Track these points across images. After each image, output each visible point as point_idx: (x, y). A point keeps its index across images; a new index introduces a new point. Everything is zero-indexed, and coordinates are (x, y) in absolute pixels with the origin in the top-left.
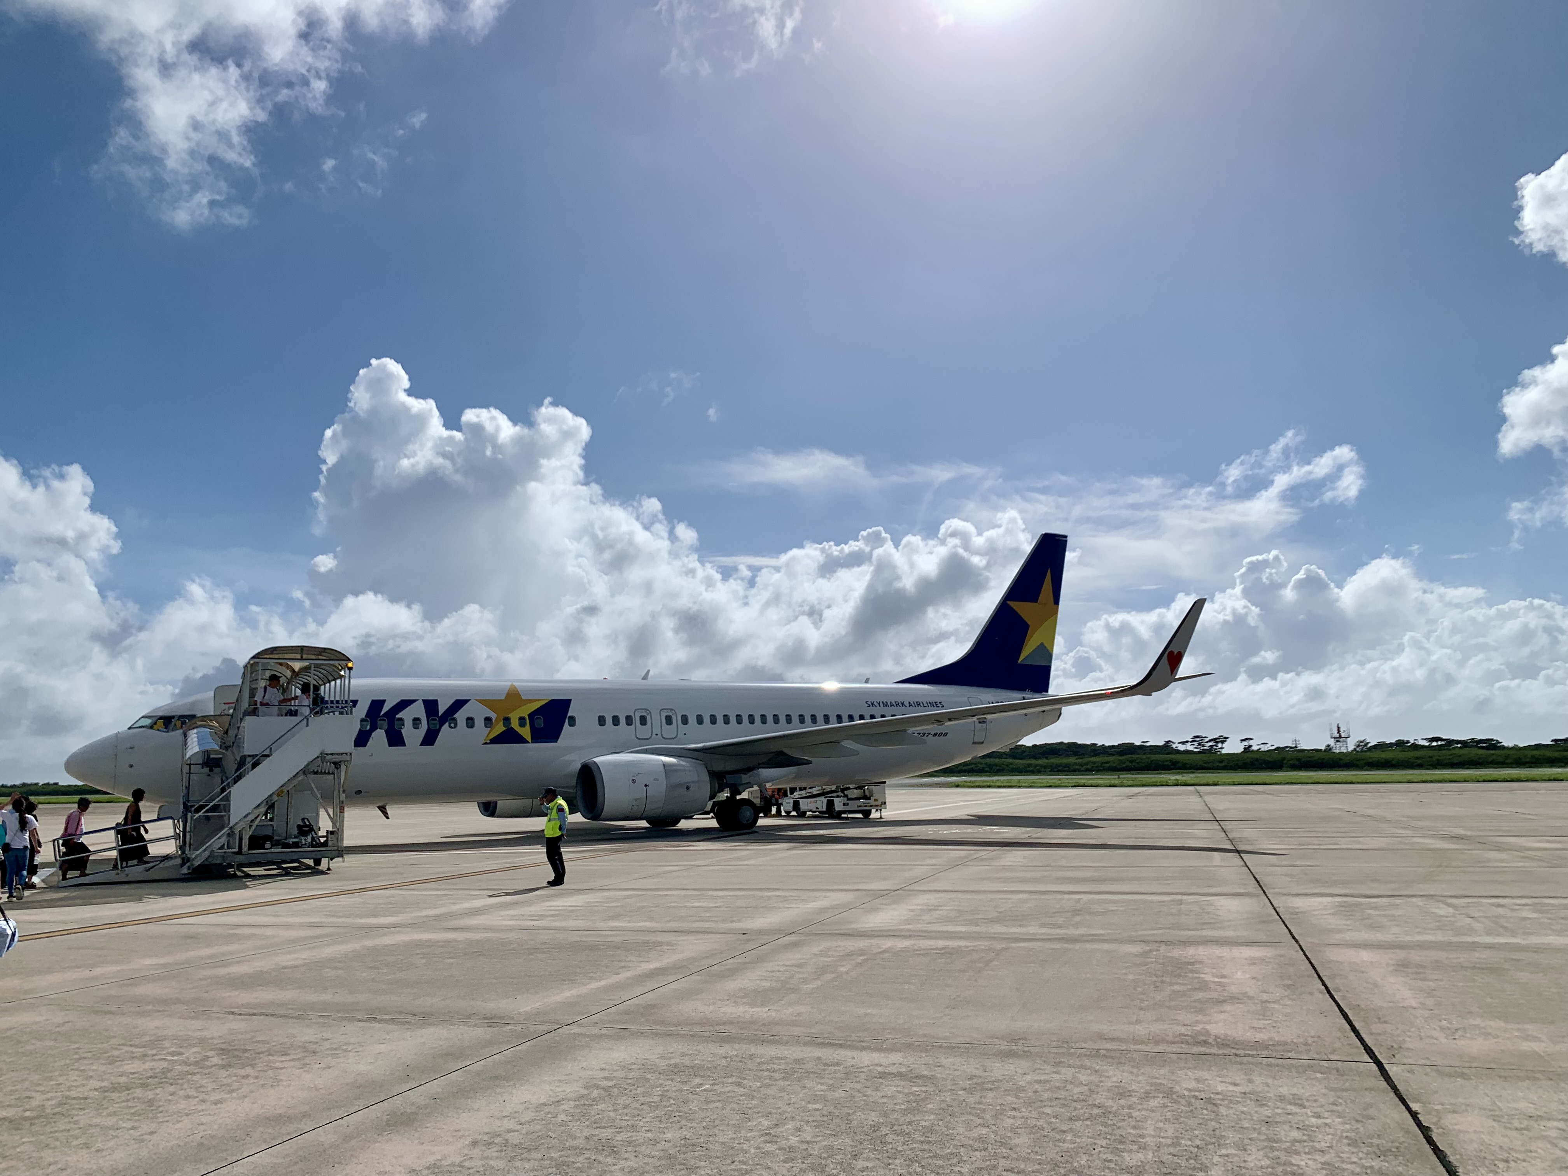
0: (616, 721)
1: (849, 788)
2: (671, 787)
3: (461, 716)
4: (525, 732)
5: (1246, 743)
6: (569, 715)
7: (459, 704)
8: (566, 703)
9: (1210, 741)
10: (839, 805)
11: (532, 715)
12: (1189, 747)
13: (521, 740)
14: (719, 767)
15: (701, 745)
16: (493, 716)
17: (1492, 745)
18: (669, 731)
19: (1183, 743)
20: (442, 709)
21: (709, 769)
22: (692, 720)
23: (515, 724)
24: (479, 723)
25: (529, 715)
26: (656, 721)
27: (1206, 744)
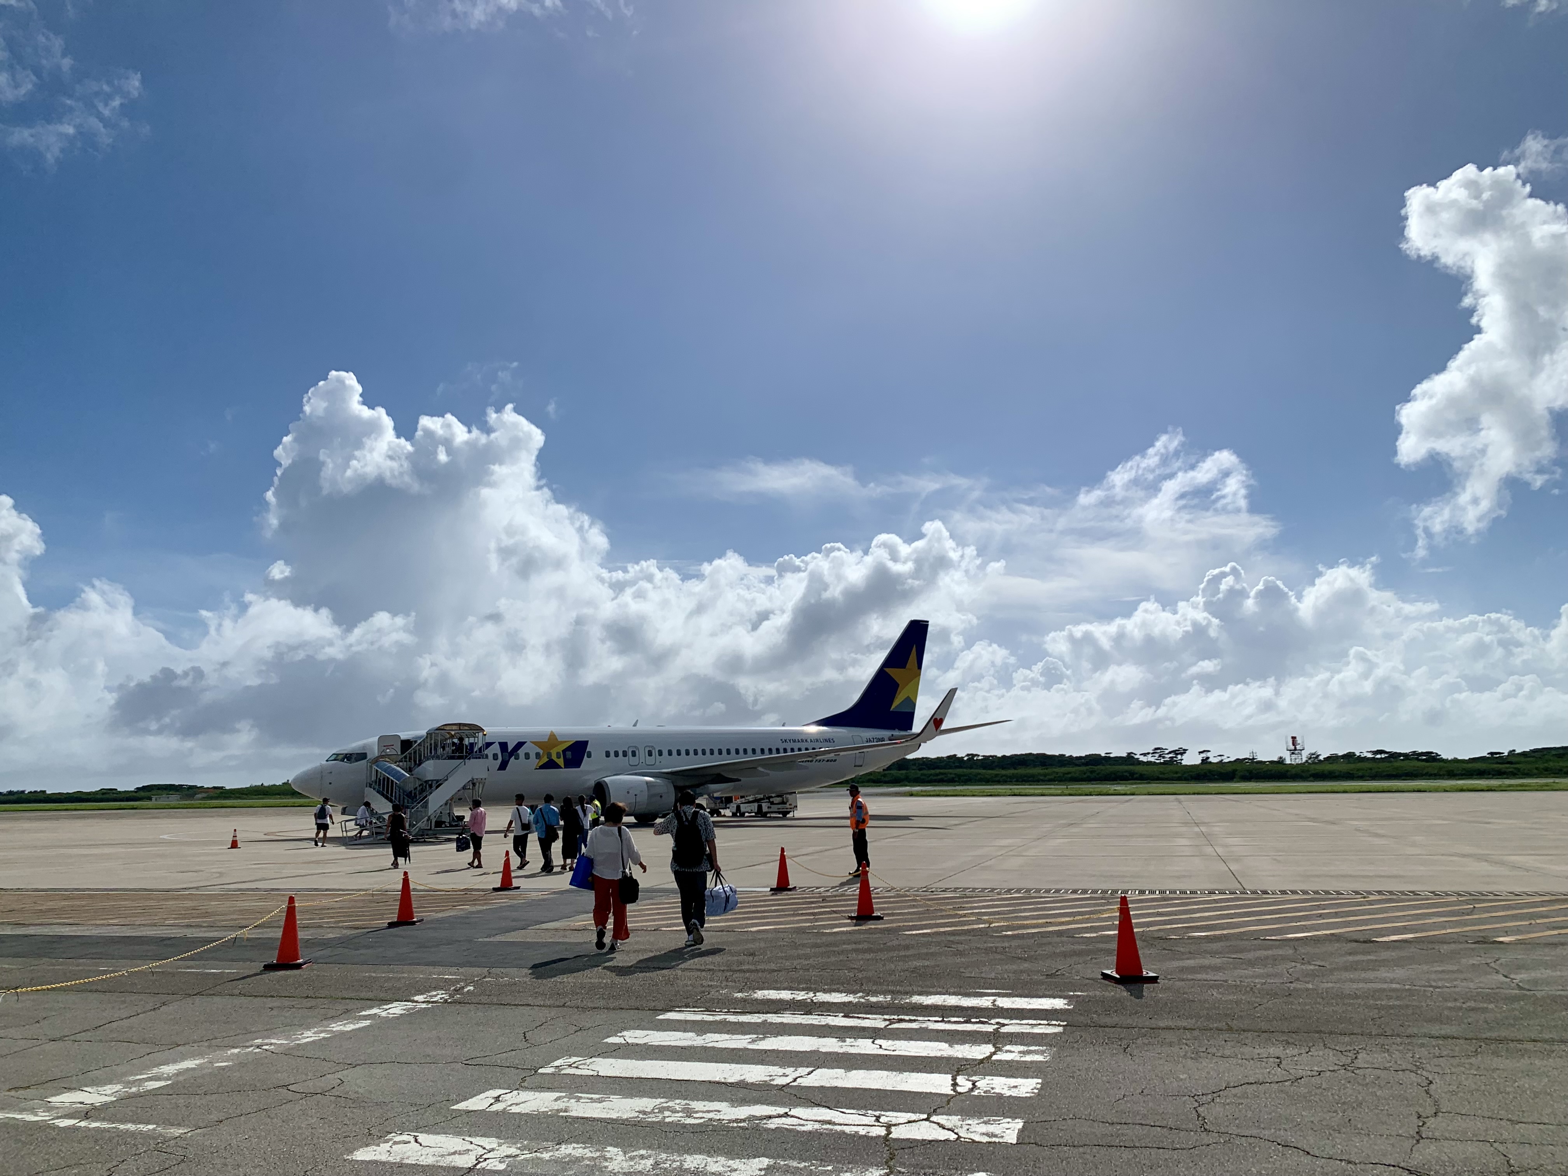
0: (616, 754)
1: (772, 797)
2: (651, 796)
3: (521, 752)
4: (561, 762)
5: (1204, 755)
6: (587, 750)
7: (520, 745)
8: (585, 743)
9: (1170, 753)
10: (765, 808)
11: (564, 751)
12: (1150, 758)
13: (557, 766)
14: (680, 783)
15: (670, 770)
16: (541, 752)
17: (1431, 757)
18: (650, 761)
19: (1145, 754)
21: (675, 784)
22: (665, 753)
23: (554, 757)
24: (533, 756)
26: (642, 754)
27: (1166, 756)
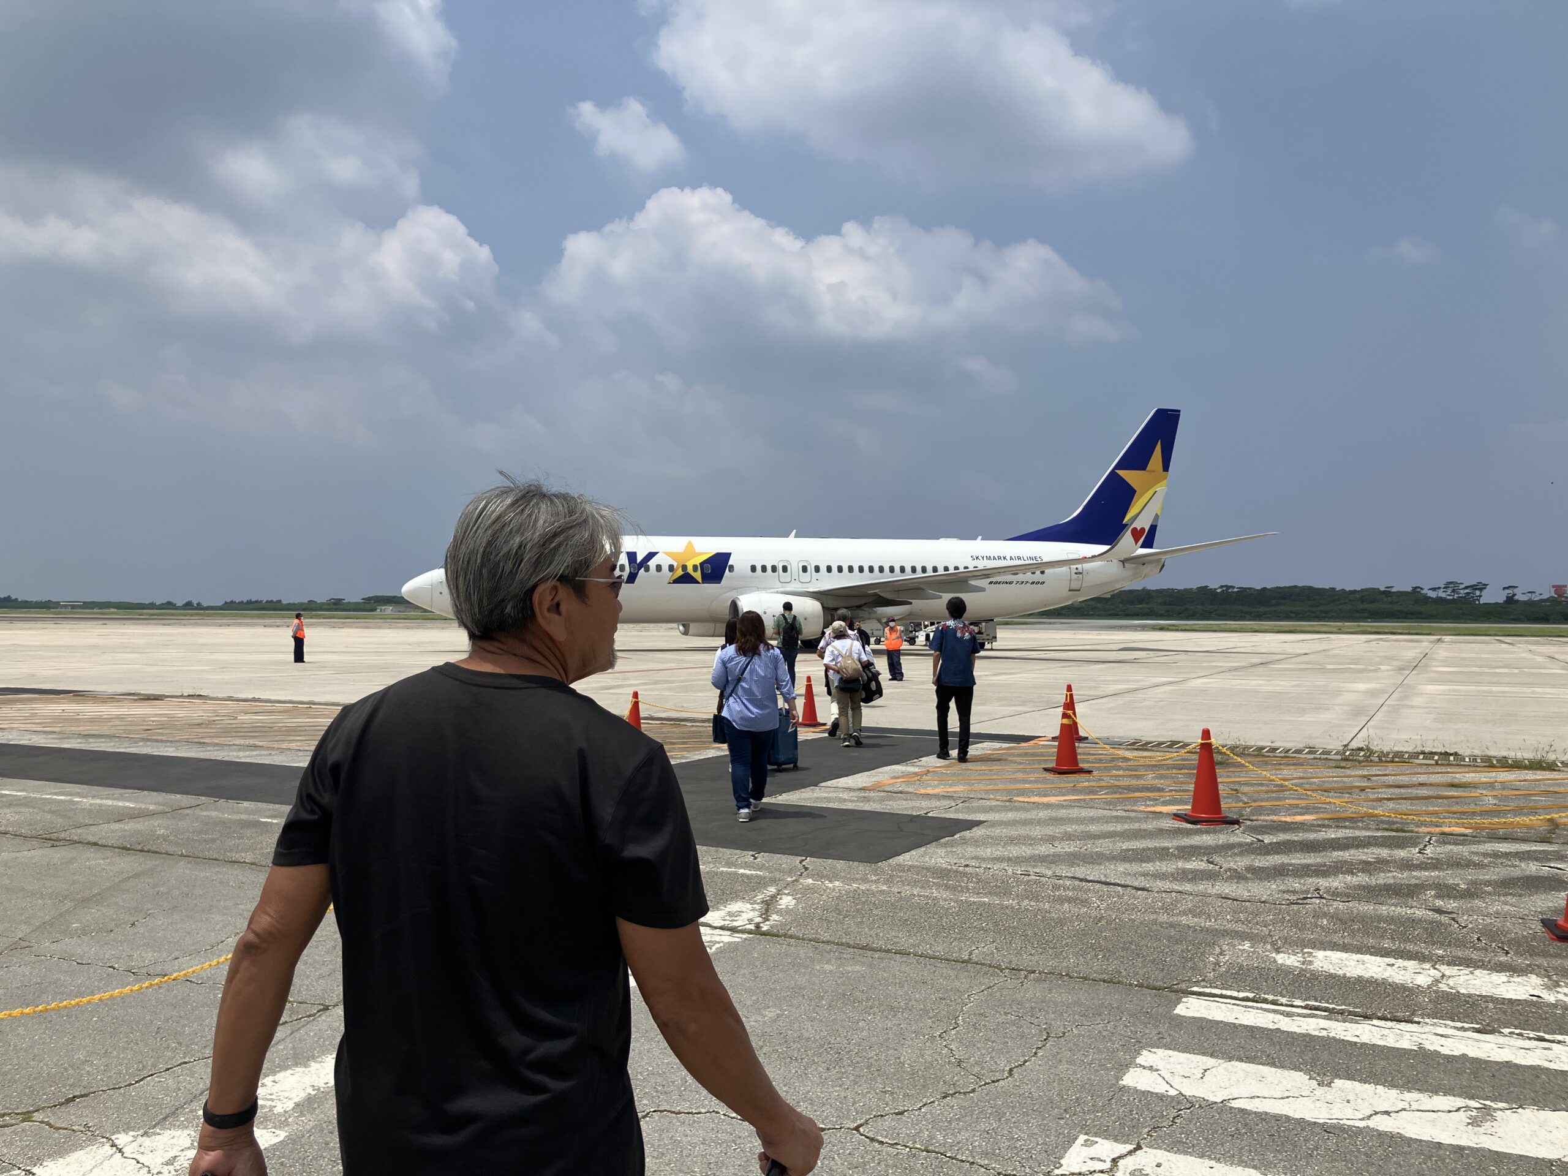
0: (764, 569)
3: (652, 563)
4: (698, 575)
5: (1509, 591)
6: (730, 563)
7: (651, 555)
8: (727, 556)
9: (1466, 588)
11: (702, 564)
12: (1441, 594)
13: (693, 581)
16: (675, 564)
18: (805, 577)
19: (1434, 589)
20: (639, 559)
23: (690, 570)
24: (665, 568)
25: (701, 564)
27: (1462, 591)
